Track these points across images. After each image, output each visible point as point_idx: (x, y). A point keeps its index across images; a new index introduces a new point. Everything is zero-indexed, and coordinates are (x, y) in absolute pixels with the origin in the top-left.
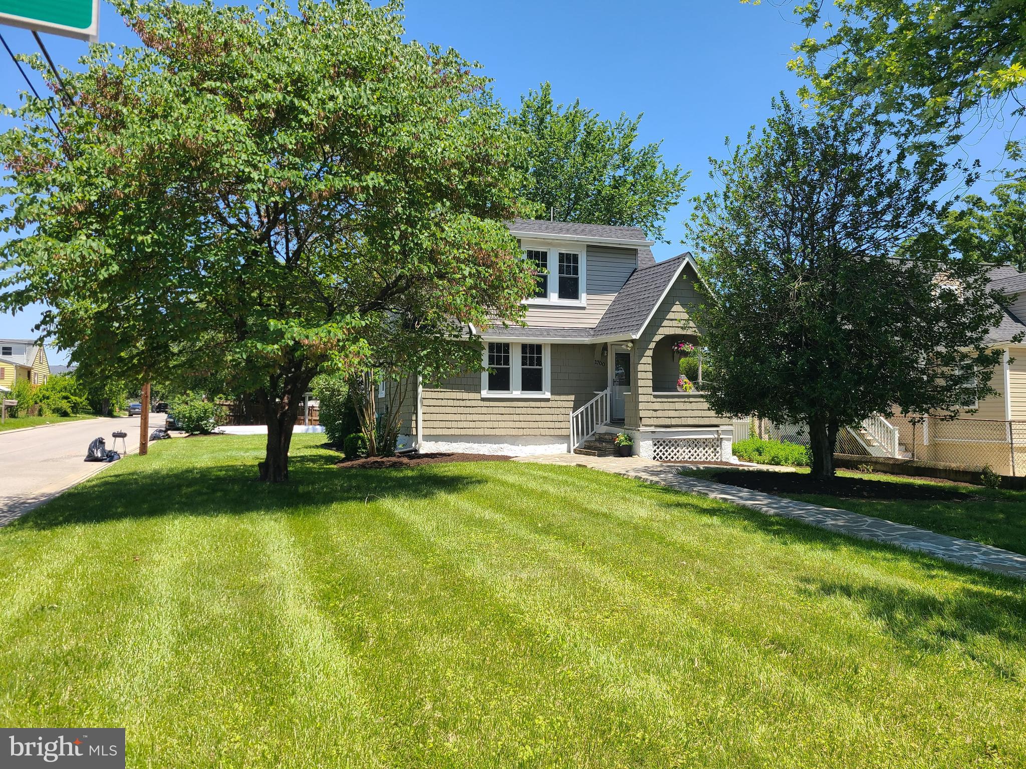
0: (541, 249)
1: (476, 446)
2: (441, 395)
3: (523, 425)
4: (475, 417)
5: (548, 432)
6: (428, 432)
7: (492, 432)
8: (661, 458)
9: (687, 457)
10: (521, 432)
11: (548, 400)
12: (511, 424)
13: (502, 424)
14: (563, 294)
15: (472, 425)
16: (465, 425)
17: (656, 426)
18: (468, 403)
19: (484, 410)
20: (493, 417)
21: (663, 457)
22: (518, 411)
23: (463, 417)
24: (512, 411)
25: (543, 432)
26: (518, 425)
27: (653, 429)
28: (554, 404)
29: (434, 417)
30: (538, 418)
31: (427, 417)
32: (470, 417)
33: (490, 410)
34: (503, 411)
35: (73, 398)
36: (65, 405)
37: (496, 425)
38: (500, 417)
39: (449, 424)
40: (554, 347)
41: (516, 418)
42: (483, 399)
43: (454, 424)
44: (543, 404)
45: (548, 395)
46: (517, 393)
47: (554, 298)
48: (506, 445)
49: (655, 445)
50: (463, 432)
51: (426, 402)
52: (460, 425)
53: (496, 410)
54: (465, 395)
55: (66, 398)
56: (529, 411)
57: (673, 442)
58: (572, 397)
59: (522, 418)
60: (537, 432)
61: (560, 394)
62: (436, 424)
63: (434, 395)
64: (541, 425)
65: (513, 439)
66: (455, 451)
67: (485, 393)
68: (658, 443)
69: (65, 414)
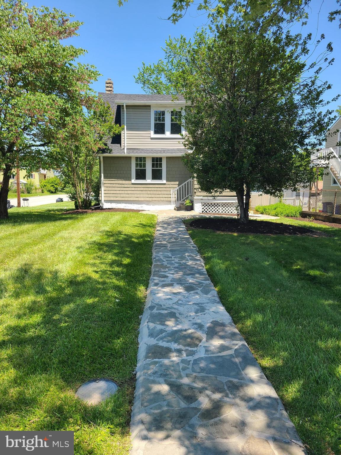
0: (162, 110)
1: (130, 205)
2: (112, 182)
3: (153, 196)
4: (129, 192)
5: (164, 199)
6: (107, 199)
7: (137, 199)
8: (206, 212)
9: (220, 212)
10: (151, 199)
11: (165, 184)
12: (147, 196)
13: (141, 196)
14: (173, 132)
15: (127, 196)
16: (124, 195)
17: (204, 196)
18: (126, 186)
19: (133, 189)
20: (138, 192)
21: (208, 211)
22: (150, 189)
23: (123, 192)
24: (147, 189)
25: (162, 199)
26: (150, 196)
27: (201, 198)
28: (168, 186)
29: (109, 192)
30: (160, 193)
31: (106, 192)
32: (126, 192)
33: (136, 189)
34: (142, 189)
35: (55, 186)
36: (52, 189)
37: (138, 196)
38: (141, 192)
39: (116, 195)
40: (168, 158)
41: (149, 192)
42: (133, 184)
43: (119, 195)
44: (162, 186)
45: (164, 182)
46: (149, 181)
47: (168, 134)
48: (144, 205)
49: (203, 205)
50: (123, 199)
51: (105, 185)
52: (122, 196)
53: (139, 189)
54: (124, 182)
55: (53, 186)
56: (155, 189)
57: (216, 204)
58: (177, 183)
59: (151, 192)
60: (159, 199)
61: (171, 181)
62: (110, 195)
63: (109, 182)
64: (161, 196)
65: (148, 203)
66: (120, 207)
67: (133, 181)
68: (204, 205)
69: (52, 192)
